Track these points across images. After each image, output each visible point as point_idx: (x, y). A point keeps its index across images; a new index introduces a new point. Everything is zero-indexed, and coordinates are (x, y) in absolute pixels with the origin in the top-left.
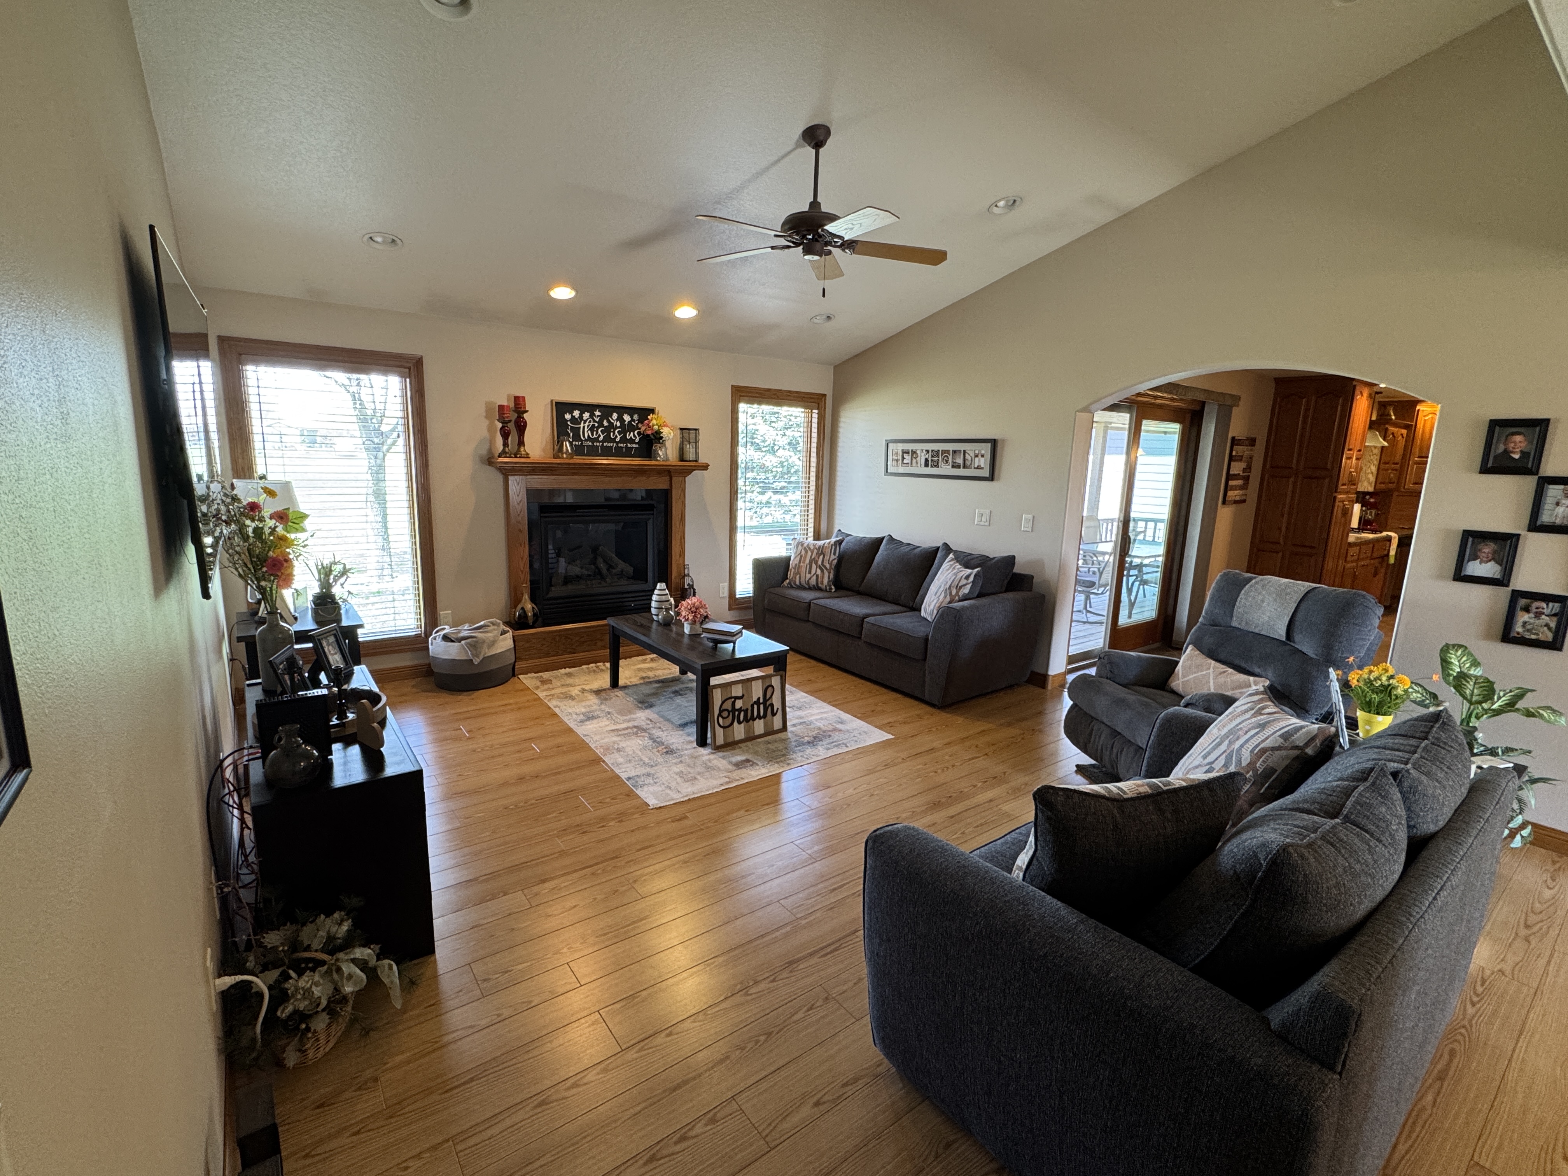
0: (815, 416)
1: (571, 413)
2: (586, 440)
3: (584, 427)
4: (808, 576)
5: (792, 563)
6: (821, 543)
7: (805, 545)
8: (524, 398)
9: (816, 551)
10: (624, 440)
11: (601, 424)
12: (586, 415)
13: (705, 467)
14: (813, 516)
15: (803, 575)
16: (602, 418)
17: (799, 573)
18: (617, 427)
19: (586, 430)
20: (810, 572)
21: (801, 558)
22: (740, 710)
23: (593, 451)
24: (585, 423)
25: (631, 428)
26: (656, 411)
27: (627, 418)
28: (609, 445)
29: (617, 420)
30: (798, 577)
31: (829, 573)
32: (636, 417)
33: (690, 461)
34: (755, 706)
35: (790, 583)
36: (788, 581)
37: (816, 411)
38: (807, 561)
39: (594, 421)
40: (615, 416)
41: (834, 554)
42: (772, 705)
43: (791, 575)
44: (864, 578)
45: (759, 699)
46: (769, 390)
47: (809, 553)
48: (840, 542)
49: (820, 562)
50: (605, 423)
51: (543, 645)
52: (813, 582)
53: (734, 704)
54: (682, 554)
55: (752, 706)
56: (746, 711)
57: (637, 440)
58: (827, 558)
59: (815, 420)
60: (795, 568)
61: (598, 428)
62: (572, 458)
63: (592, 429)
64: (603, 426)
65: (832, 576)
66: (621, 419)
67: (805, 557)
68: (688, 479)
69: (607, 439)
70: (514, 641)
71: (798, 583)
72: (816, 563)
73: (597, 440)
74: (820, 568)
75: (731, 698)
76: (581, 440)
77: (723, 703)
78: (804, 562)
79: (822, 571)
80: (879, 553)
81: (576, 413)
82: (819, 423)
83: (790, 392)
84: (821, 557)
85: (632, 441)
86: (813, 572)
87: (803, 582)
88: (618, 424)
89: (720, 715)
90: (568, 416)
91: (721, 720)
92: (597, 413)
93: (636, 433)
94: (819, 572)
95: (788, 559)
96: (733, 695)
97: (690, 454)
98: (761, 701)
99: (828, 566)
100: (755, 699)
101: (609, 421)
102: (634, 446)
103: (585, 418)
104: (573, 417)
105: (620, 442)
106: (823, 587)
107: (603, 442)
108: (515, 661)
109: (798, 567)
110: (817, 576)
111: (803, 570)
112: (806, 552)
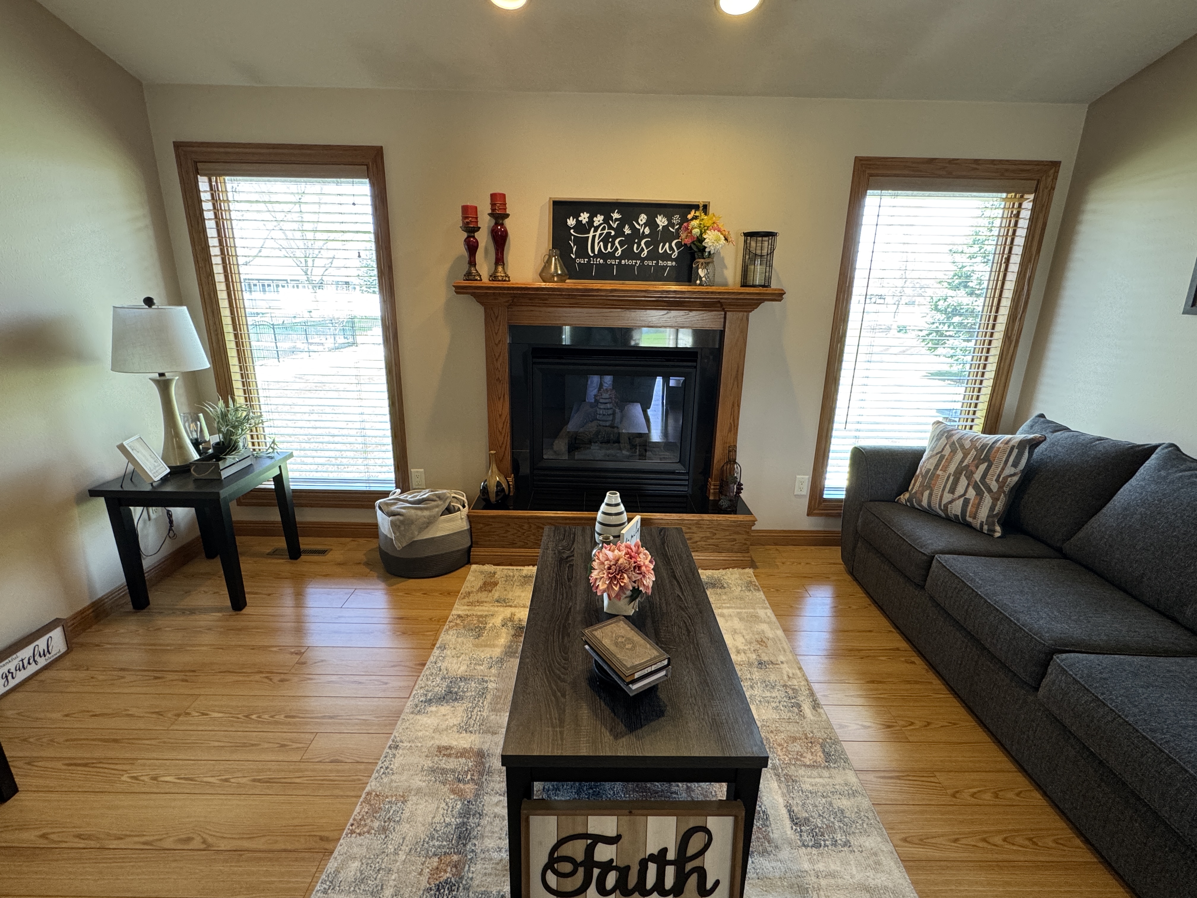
0: (1028, 205)
1: (576, 216)
2: (595, 256)
3: (594, 237)
4: (947, 497)
5: (925, 464)
6: (990, 438)
7: (955, 438)
8: (504, 196)
9: (973, 453)
10: (654, 255)
11: (619, 231)
12: (599, 219)
13: (779, 296)
14: (990, 383)
15: (937, 492)
16: (622, 222)
17: (930, 487)
18: (644, 236)
19: (597, 241)
20: (952, 491)
21: (941, 459)
22: (607, 867)
23: (604, 273)
24: (595, 231)
25: (667, 236)
26: (711, 210)
27: (661, 221)
28: (630, 262)
29: (646, 224)
30: (926, 493)
31: (995, 500)
32: (676, 219)
33: (754, 286)
34: (652, 868)
35: (909, 500)
36: (907, 495)
37: (1032, 197)
38: (952, 468)
39: (610, 227)
40: (643, 218)
41: (1015, 465)
42: (702, 872)
43: (915, 485)
44: (1080, 525)
45: (664, 851)
46: (931, 161)
47: (959, 455)
48: (1033, 444)
49: (977, 476)
50: (627, 231)
51: (507, 531)
52: (956, 509)
53: (590, 851)
54: (734, 428)
55: (643, 865)
56: (623, 872)
57: (675, 255)
58: (995, 470)
59: (1026, 214)
60: (924, 477)
61: (615, 238)
62: (564, 281)
63: (605, 240)
64: (622, 234)
65: (1000, 506)
66: (651, 223)
67: (950, 461)
68: (755, 316)
69: (628, 254)
70: (470, 522)
71: (925, 503)
72: (969, 476)
73: (612, 255)
74: (976, 487)
75: (586, 836)
76: (589, 257)
77: (561, 843)
78: (944, 470)
79: (979, 494)
80: (1133, 481)
81: (584, 217)
82: (1033, 220)
83: (976, 161)
84: (983, 467)
85: (666, 257)
86: (960, 490)
87: (935, 505)
88: (647, 231)
89: (549, 866)
90: (571, 222)
91: (552, 880)
92: (616, 215)
93: (673, 244)
94: (971, 493)
95: (916, 456)
96: (591, 831)
97: (758, 275)
98: (671, 856)
99: (994, 486)
100: (652, 849)
101: (632, 227)
102: (669, 263)
103: (596, 224)
104: (579, 222)
105: (647, 258)
106: (976, 523)
107: (620, 258)
108: (471, 547)
109: (931, 476)
110: (966, 502)
111: (941, 483)
112: (954, 451)
